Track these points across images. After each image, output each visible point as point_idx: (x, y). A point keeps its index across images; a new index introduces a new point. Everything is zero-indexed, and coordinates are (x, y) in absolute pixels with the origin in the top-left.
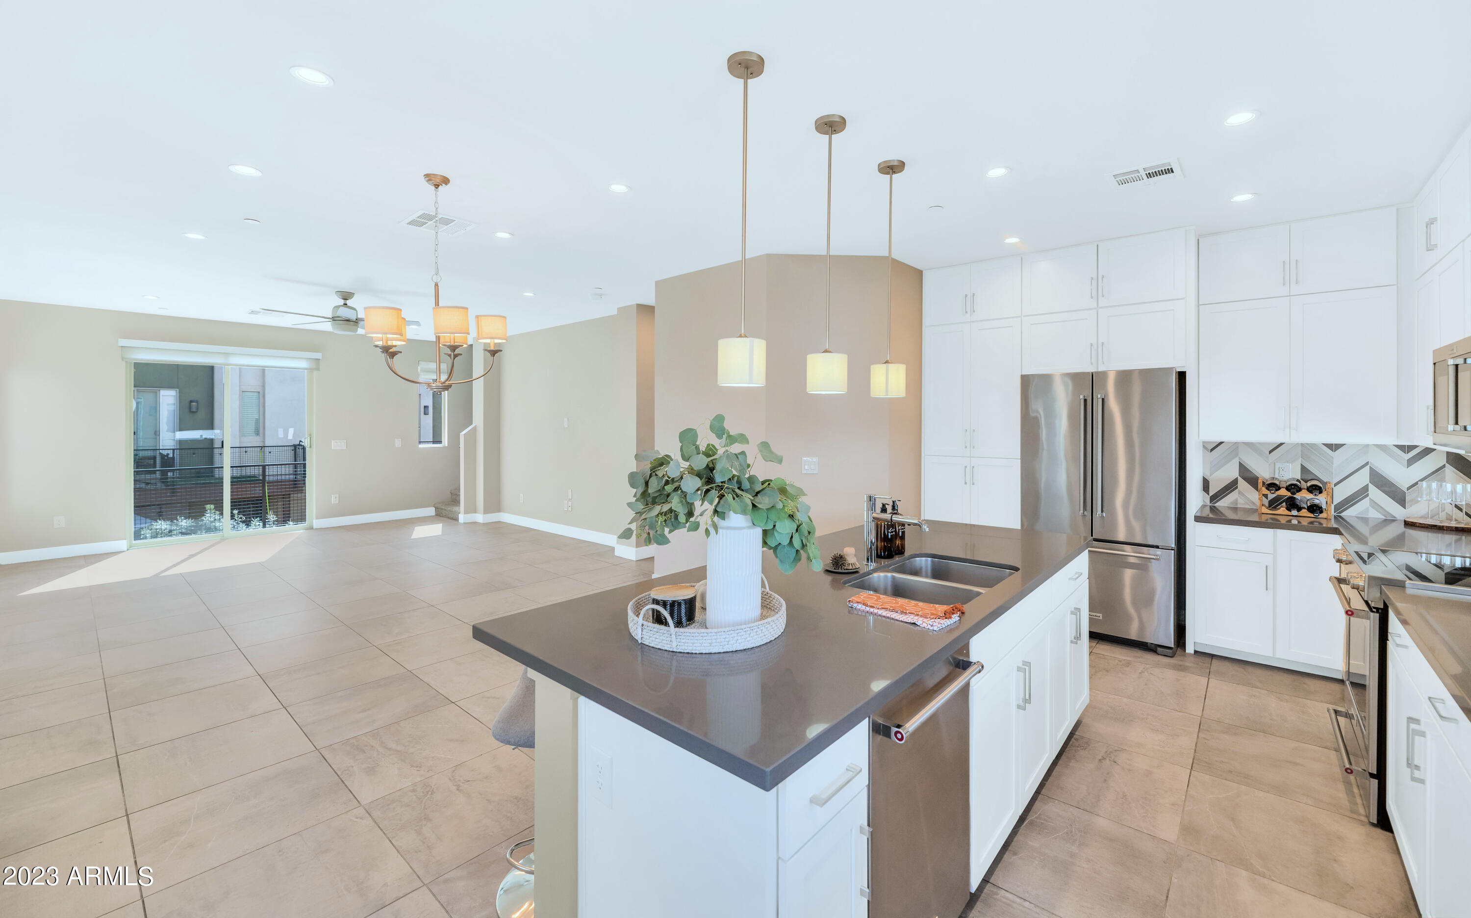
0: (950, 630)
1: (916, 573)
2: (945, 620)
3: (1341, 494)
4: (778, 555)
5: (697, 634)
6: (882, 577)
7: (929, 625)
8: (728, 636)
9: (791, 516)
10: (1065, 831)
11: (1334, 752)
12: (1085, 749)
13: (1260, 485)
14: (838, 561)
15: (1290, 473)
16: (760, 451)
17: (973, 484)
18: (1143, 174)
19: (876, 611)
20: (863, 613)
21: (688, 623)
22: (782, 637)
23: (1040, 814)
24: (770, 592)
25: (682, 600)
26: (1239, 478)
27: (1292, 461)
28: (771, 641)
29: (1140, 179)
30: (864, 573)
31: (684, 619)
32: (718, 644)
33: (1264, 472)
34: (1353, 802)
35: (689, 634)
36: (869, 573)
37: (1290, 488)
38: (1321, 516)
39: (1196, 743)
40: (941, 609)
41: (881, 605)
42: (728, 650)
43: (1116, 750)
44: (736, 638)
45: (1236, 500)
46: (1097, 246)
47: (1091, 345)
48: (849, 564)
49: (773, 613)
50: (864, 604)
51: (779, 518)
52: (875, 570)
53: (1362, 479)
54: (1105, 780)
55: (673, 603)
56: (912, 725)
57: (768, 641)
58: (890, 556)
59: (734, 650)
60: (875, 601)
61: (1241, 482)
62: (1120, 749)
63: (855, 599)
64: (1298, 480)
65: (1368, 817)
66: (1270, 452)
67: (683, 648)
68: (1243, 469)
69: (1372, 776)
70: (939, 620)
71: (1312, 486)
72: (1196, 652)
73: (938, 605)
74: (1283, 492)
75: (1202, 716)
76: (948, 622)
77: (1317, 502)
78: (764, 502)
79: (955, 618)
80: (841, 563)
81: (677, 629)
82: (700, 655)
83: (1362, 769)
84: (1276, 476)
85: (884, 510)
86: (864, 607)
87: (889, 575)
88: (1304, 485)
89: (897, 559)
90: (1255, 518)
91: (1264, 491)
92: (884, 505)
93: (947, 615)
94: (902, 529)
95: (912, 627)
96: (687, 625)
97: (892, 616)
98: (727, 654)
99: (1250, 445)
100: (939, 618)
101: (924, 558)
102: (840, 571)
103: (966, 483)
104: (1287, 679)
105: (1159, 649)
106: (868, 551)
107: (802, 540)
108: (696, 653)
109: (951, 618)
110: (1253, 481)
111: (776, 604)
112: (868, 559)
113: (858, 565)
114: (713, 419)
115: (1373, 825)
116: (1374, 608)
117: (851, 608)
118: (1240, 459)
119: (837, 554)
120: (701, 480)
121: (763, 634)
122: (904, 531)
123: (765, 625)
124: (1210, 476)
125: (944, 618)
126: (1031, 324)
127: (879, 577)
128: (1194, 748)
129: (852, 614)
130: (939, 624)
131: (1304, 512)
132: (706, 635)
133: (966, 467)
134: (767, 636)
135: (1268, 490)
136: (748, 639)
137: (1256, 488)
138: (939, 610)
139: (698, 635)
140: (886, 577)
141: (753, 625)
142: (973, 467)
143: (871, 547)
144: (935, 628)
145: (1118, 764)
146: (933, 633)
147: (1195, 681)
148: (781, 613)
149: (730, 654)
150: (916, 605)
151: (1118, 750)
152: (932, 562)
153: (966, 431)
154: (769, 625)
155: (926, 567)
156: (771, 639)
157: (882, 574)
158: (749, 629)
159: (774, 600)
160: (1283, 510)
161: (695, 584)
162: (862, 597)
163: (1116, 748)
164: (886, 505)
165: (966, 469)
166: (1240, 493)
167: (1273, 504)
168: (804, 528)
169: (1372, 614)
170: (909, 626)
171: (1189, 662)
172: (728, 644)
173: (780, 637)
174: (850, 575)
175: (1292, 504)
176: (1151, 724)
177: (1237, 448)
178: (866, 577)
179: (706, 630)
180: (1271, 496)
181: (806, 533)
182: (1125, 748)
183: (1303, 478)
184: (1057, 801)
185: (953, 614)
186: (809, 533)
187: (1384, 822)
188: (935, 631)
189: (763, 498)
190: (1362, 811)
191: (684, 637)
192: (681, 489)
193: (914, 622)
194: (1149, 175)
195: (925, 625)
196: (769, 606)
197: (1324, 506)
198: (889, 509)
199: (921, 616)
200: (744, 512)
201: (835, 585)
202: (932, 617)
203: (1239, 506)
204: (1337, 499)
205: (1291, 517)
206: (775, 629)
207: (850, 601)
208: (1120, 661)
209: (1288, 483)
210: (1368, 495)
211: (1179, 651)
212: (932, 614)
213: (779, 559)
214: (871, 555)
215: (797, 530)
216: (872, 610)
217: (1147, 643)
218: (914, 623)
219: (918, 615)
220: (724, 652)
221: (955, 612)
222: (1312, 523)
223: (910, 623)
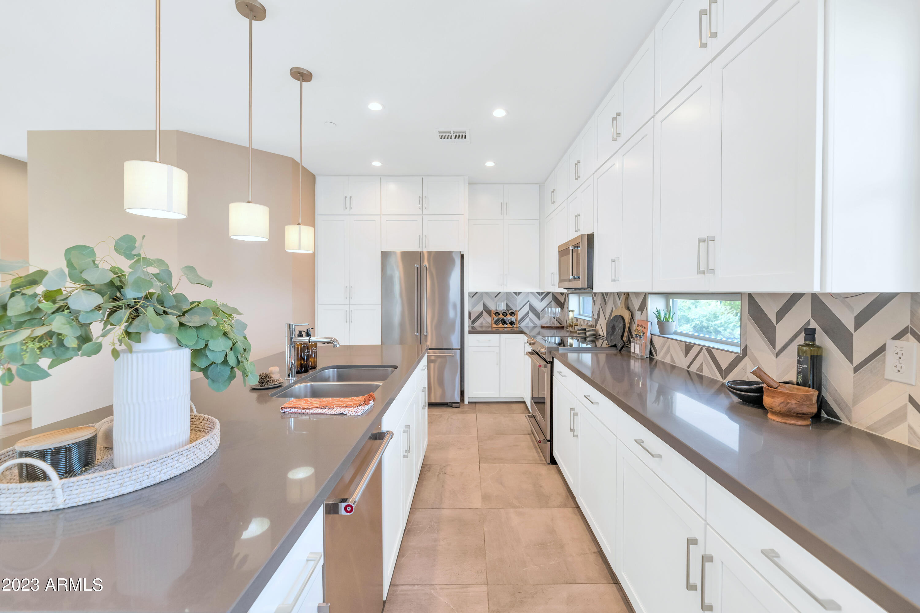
0: (369, 412)
1: (327, 380)
2: (365, 406)
3: (520, 315)
4: (210, 376)
5: (98, 479)
6: (301, 387)
7: (354, 412)
8: (148, 469)
9: (225, 334)
10: (429, 526)
11: (528, 435)
12: (429, 471)
13: (492, 314)
14: (264, 379)
15: (502, 307)
16: (185, 274)
17: (351, 322)
18: (452, 134)
19: (307, 411)
20: (295, 415)
21: (84, 469)
22: (217, 454)
23: (413, 523)
24: (199, 415)
25: (74, 444)
26: (483, 311)
27: (503, 301)
28: (205, 461)
29: (450, 137)
30: (287, 386)
31: (76, 466)
32: (133, 482)
33: (492, 307)
34: (540, 456)
35: (87, 482)
36: (291, 386)
37: (503, 314)
38: (515, 326)
39: (479, 449)
40: (360, 399)
41: (312, 406)
42: (148, 485)
43: (444, 467)
44: (159, 469)
45: (482, 322)
46: (422, 178)
47: (420, 236)
48: (274, 380)
49: (203, 434)
50: (296, 408)
51: (212, 337)
52: (296, 383)
53: (526, 309)
54: (443, 486)
55: (56, 452)
56: (357, 495)
57: (202, 461)
58: (306, 371)
59: (157, 481)
60: (305, 403)
61: (484, 313)
62: (446, 465)
63: (287, 405)
64: (505, 310)
65: (546, 461)
66: (495, 297)
67: (77, 500)
68: (485, 306)
69: (548, 441)
70: (360, 407)
71: (511, 312)
72: (469, 402)
73: (355, 397)
74: (501, 316)
75: (478, 434)
76: (367, 407)
77: (512, 320)
78: (193, 320)
79: (372, 403)
80: (266, 381)
81: (65, 481)
82: (105, 502)
83: (543, 439)
84: (497, 309)
85: (300, 335)
86: (296, 410)
87: (309, 384)
88: (508, 313)
89: (311, 372)
90: (490, 329)
91: (494, 316)
92: (300, 332)
93: (365, 403)
94: (315, 349)
95: (340, 417)
96: (81, 473)
97: (322, 412)
98: (147, 490)
99: (487, 294)
100: (360, 406)
101: (331, 370)
102: (266, 387)
103: (347, 322)
104: (504, 406)
105: (454, 405)
106: (289, 369)
107: (237, 358)
108: (98, 502)
109: (369, 404)
110: (489, 312)
111: (206, 425)
112: (289, 376)
113: (282, 380)
114: (120, 239)
115: (549, 464)
116: (549, 362)
117: (283, 414)
118: (484, 301)
119: (263, 373)
120: (103, 297)
121: (195, 456)
122: (316, 351)
123: (197, 446)
124: (472, 310)
125: (364, 404)
126: (387, 220)
127: (300, 387)
128: (478, 452)
129: (285, 418)
130: (361, 410)
131: (509, 325)
132: (115, 475)
133: (347, 311)
134: (200, 457)
135: (496, 316)
136: (177, 466)
137: (490, 316)
138: (358, 400)
139: (101, 478)
140: (306, 386)
141: (182, 449)
142: (351, 311)
143: (291, 368)
144: (360, 414)
145: (447, 474)
146: (357, 418)
147: (471, 417)
148: (215, 430)
149: (152, 488)
150: (339, 401)
151: (446, 466)
152: (337, 371)
153: (347, 287)
154: (202, 445)
155: (333, 376)
156: (205, 459)
157: (302, 385)
158: (177, 455)
159: (203, 421)
160: (501, 325)
161: (94, 424)
162: (292, 403)
163: (445, 465)
164: (302, 332)
165: (347, 313)
166: (484, 318)
167: (496, 322)
168: (240, 346)
169: (548, 365)
170: (338, 416)
171: (466, 409)
172: (148, 478)
173: (215, 454)
174: (277, 388)
175: (504, 322)
176: (457, 446)
177: (482, 296)
178: (288, 390)
179: (114, 470)
180: (496, 318)
181: (242, 351)
182: (449, 463)
183: (507, 309)
184: (421, 510)
185: (370, 400)
186: (245, 350)
187: (553, 461)
188: (360, 415)
189: (192, 317)
190: (543, 459)
191: (77, 487)
192: (68, 308)
193: (342, 412)
194: (456, 137)
195: (351, 413)
196: (197, 429)
197: (515, 321)
198: (304, 334)
199: (346, 407)
200: (168, 330)
201: (260, 400)
202: (354, 406)
203: (483, 325)
204: (519, 318)
205: (504, 328)
206: (209, 447)
207: (283, 408)
208: (437, 416)
209: (502, 312)
210: (528, 316)
211: (461, 404)
212: (354, 404)
213: (210, 379)
214: (292, 372)
215: (231, 349)
216: (304, 411)
217: (447, 403)
218: (342, 414)
219: (343, 407)
220: (142, 489)
221: (371, 398)
222: (512, 330)
223: (339, 414)
